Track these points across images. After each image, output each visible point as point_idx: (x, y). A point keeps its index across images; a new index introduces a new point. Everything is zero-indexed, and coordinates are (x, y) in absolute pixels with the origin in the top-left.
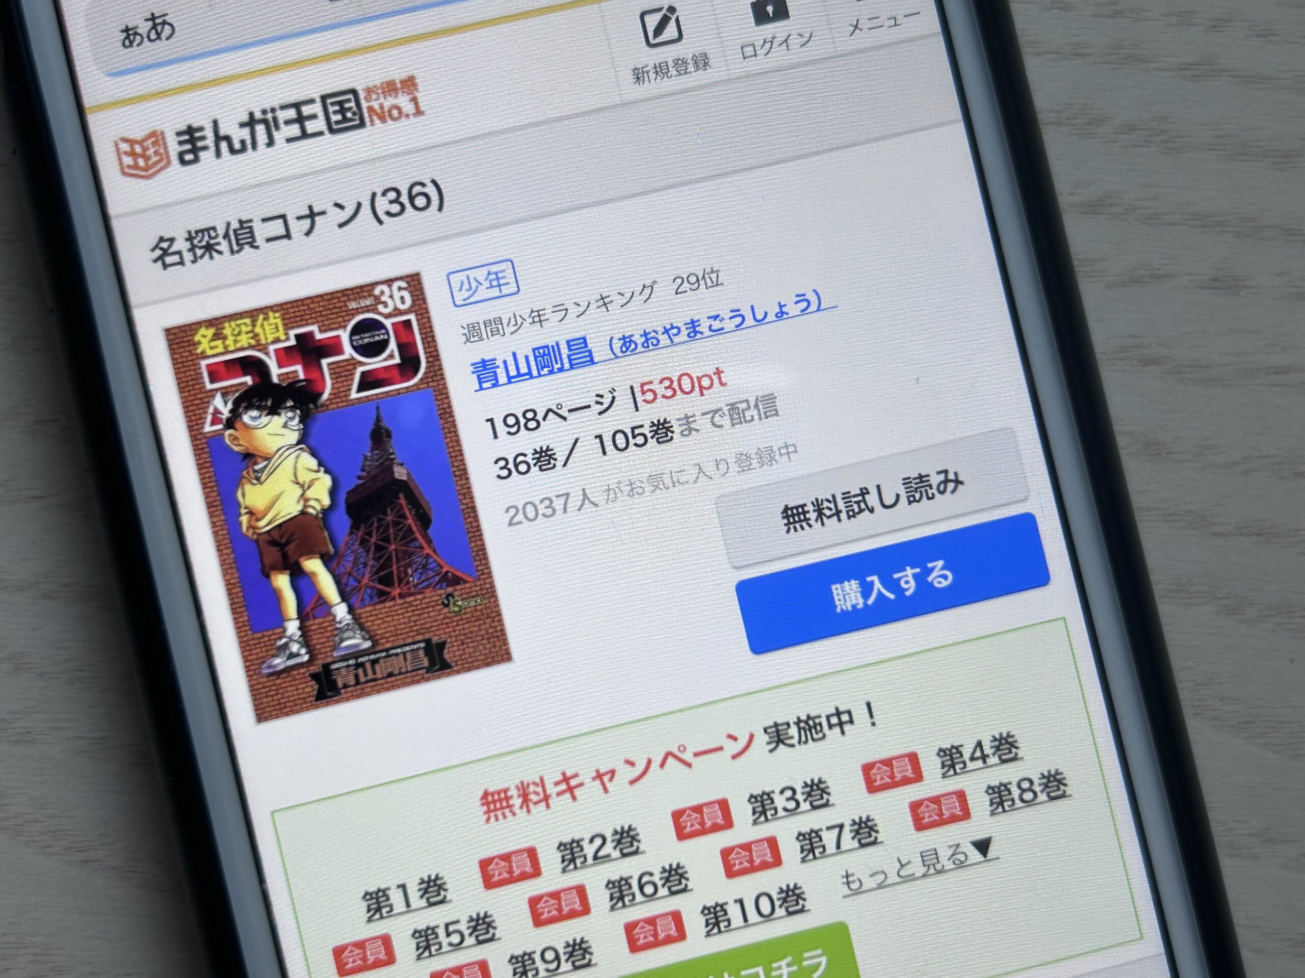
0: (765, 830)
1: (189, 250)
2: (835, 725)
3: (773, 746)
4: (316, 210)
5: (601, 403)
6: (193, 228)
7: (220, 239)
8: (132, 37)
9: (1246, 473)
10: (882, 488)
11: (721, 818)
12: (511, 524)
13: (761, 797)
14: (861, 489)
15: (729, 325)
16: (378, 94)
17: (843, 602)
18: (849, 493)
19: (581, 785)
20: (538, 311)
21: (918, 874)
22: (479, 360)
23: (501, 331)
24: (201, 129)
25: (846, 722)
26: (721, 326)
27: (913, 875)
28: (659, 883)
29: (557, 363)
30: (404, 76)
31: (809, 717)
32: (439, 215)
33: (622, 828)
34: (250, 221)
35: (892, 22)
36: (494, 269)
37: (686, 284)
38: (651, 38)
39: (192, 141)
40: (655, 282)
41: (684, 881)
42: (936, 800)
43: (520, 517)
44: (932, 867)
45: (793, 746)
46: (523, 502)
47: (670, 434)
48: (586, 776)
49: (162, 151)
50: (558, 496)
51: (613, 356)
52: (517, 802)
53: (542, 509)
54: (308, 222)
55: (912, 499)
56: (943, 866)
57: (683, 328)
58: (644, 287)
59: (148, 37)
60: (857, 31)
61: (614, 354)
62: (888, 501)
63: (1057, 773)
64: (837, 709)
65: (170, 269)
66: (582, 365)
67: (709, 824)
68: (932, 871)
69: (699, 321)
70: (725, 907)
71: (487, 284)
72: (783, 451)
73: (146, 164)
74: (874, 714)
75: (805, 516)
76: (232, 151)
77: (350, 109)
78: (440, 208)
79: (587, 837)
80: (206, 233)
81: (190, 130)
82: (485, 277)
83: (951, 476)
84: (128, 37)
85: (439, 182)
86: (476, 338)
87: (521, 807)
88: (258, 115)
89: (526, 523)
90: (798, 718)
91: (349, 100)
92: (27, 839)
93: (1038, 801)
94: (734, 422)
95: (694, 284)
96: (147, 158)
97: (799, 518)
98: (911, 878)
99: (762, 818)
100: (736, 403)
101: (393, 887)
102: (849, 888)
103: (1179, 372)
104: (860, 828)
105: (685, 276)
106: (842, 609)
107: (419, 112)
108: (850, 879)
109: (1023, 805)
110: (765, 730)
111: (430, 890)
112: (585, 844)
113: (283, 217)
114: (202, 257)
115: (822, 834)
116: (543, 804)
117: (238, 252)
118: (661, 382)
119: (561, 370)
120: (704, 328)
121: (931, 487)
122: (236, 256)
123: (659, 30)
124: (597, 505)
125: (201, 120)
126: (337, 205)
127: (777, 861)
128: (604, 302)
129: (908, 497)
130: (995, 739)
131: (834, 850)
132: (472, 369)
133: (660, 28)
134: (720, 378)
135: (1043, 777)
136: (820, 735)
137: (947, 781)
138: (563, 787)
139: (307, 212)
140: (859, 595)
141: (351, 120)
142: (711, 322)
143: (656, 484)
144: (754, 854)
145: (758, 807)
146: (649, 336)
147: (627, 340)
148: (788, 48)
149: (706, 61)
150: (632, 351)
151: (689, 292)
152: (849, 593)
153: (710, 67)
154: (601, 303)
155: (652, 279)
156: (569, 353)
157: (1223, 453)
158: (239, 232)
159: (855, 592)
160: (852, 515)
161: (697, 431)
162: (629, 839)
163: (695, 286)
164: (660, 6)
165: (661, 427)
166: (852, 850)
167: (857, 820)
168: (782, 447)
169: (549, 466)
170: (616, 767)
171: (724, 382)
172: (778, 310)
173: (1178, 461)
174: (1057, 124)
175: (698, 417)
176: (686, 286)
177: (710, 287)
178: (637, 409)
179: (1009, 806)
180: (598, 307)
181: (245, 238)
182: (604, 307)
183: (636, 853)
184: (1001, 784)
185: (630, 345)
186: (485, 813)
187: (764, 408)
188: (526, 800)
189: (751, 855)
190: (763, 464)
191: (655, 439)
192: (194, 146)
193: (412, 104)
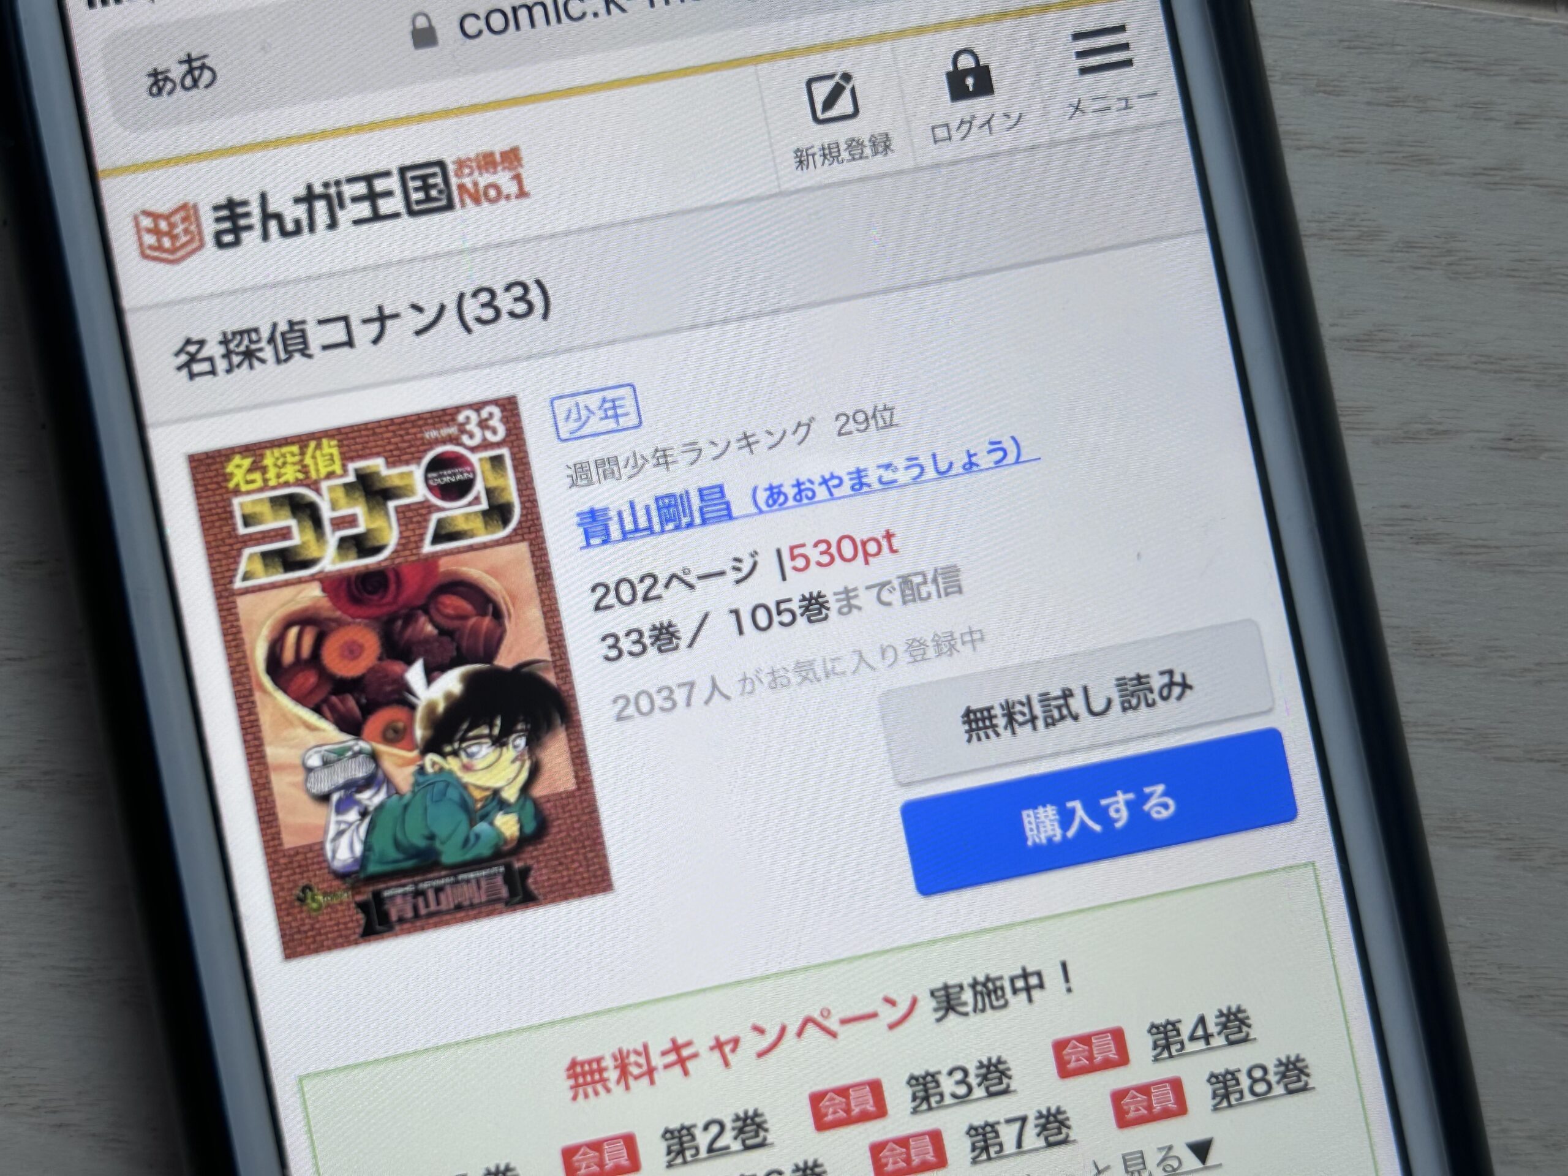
0: (927, 1122)
1: (224, 356)
2: (1021, 990)
3: (941, 1013)
4: (387, 311)
5: (738, 569)
6: (229, 331)
8: (161, 84)
9: (1539, 682)
10: (1091, 693)
11: (871, 1102)
12: (619, 718)
13: (924, 1078)
14: (1064, 691)
15: (904, 477)
16: (470, 167)
17: (1035, 832)
18: (1047, 694)
19: (695, 1056)
20: (664, 451)
22: (588, 510)
23: (617, 475)
24: (245, 203)
25: (1035, 987)
26: (893, 478)
29: (685, 515)
30: (506, 147)
31: (988, 979)
32: (543, 324)
33: (746, 1113)
34: (303, 322)
35: (1123, 104)
36: (610, 394)
37: (851, 421)
38: (819, 112)
39: (233, 218)
40: (812, 419)
42: (1145, 1090)
43: (631, 710)
45: (966, 1014)
46: (636, 691)
47: (824, 611)
48: (702, 1044)
49: (193, 228)
50: (680, 685)
51: (756, 511)
52: (612, 1075)
53: (658, 701)
54: (375, 328)
55: (1126, 705)
57: (846, 478)
58: (799, 425)
59: (182, 84)
60: (1078, 113)
61: (758, 507)
62: (1098, 706)
63: (1298, 1059)
64: (1024, 969)
65: (197, 379)
66: (718, 519)
67: (856, 1111)
69: (865, 470)
71: (600, 414)
72: (967, 638)
73: (173, 244)
74: (1071, 977)
75: (991, 721)
76: (284, 233)
77: (435, 186)
78: (545, 316)
79: (701, 1124)
80: (246, 336)
81: (231, 204)
82: (598, 404)
83: (1178, 678)
84: (156, 83)
85: (546, 283)
86: (585, 482)
87: (618, 1082)
88: (318, 189)
89: (638, 718)
90: (975, 979)
91: (434, 175)
93: (1273, 1094)
94: (907, 598)
95: (860, 423)
96: (174, 238)
97: (984, 723)
100: (909, 575)
103: (1461, 553)
104: (1048, 1122)
105: (851, 414)
106: (1034, 841)
107: (522, 194)
109: (1253, 1098)
110: (932, 994)
112: (698, 1132)
113: (345, 319)
114: (239, 365)
115: (999, 1128)
116: (645, 1080)
117: (286, 360)
118: (816, 545)
119: (690, 525)
120: (872, 479)
121: (1151, 691)
122: (283, 366)
123: (829, 103)
124: (727, 698)
125: (245, 191)
126: (414, 307)
127: (941, 1162)
128: (748, 441)
129: (1122, 703)
130: (1221, 1014)
131: (1014, 1150)
132: (576, 519)
133: (830, 101)
134: (890, 543)
135: (1281, 1063)
136: (1002, 1002)
137: (1159, 1066)
138: (672, 1057)
139: (374, 313)
140: (1056, 825)
141: (436, 199)
142: (881, 471)
143: (804, 674)
144: (913, 1152)
145: (919, 1091)
146: (803, 487)
147: (775, 490)
148: (991, 133)
149: (888, 143)
150: (781, 505)
151: (855, 433)
152: (1043, 822)
153: (892, 151)
154: (744, 442)
155: (809, 415)
156: (701, 505)
157: (1512, 657)
158: (289, 336)
159: (1051, 820)
160: (1051, 723)
161: (859, 608)
162: (754, 1127)
163: (863, 427)
164: (831, 72)
165: (813, 601)
166: (1036, 1150)
167: (1045, 1112)
168: (965, 633)
169: (671, 646)
170: (741, 1035)
171: (895, 548)
172: (966, 460)
173: (1457, 666)
174: (1321, 236)
175: (861, 592)
176: (851, 426)
177: (882, 428)
178: (784, 578)
179: (1237, 1100)
180: (740, 448)
181: (295, 343)
182: (747, 450)
183: (762, 1145)
184: (1228, 1072)
185: (778, 498)
186: (572, 1088)
187: (945, 583)
188: (624, 1073)
189: (908, 1153)
190: (940, 655)
191: (805, 617)
192: (234, 223)
193: (515, 182)
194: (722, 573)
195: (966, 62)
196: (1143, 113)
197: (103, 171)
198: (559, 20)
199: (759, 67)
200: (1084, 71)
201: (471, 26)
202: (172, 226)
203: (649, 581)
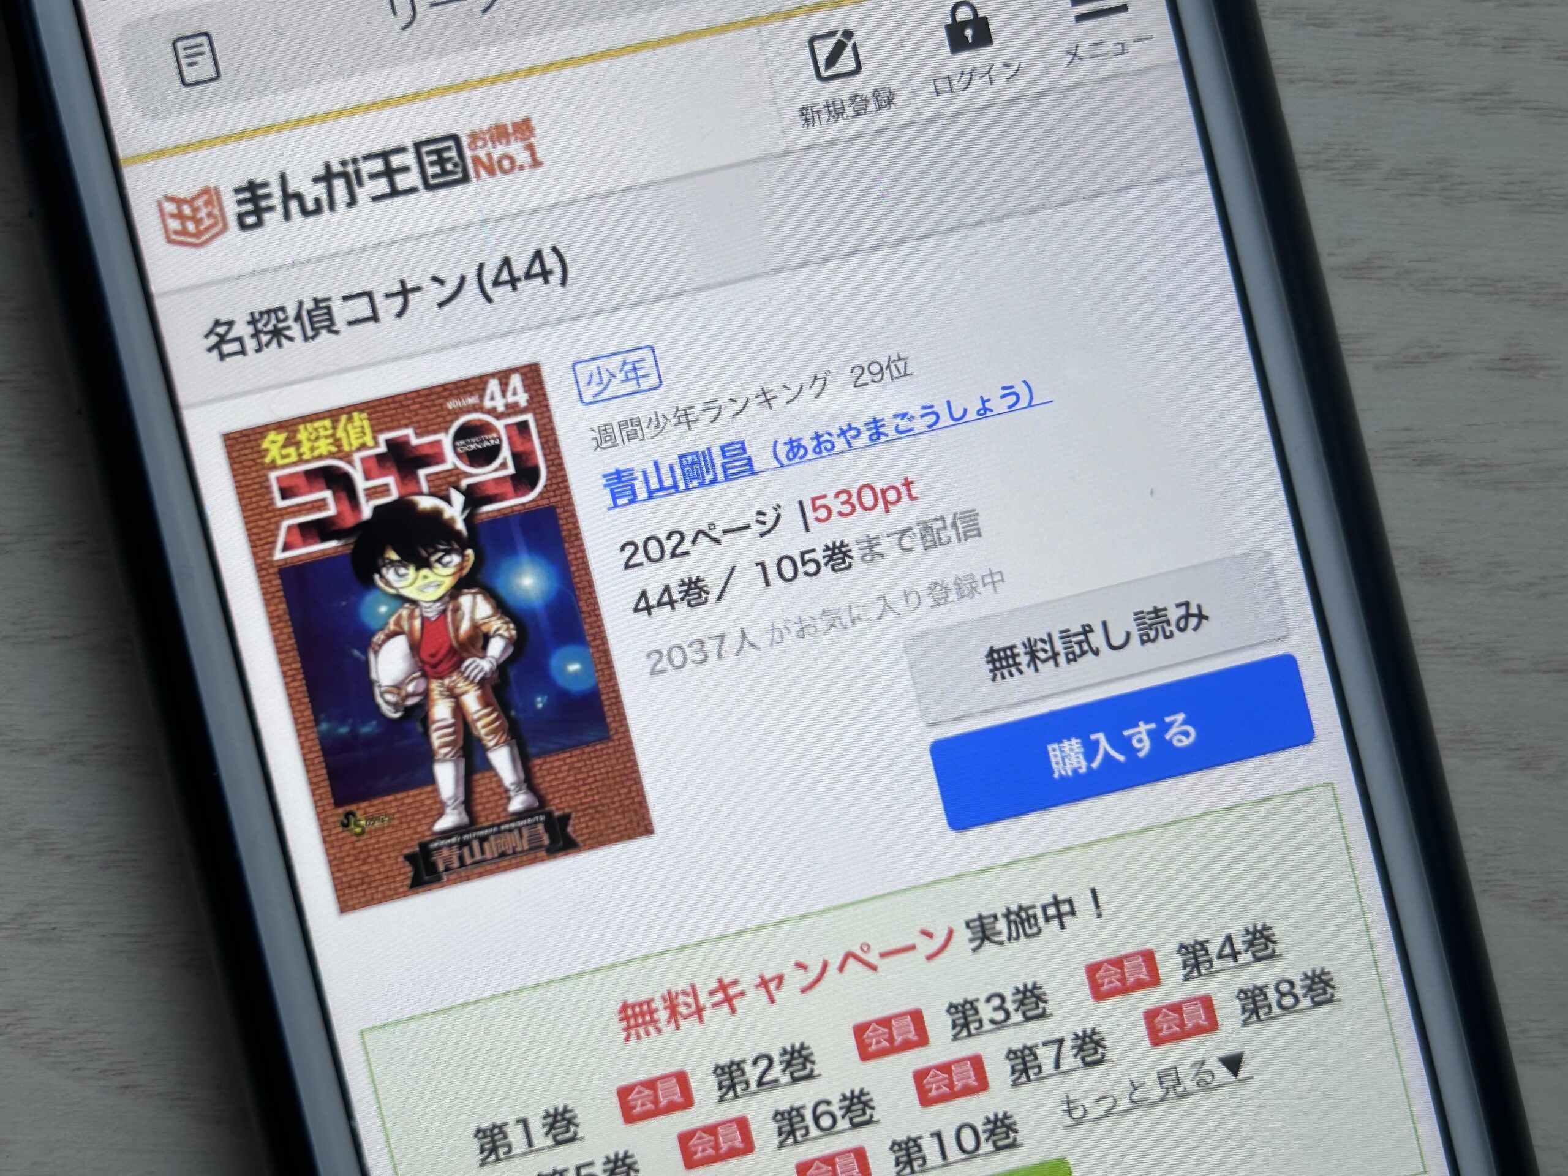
0: (968, 1047)
1: (253, 336)
2: (1053, 917)
3: (976, 943)
4: (410, 285)
5: (763, 523)
6: (258, 308)
7: (290, 322)
9: (1543, 595)
10: (1109, 625)
11: (914, 1033)
12: (653, 672)
13: (963, 1006)
14: (1083, 627)
15: (920, 425)
16: (484, 140)
17: (1061, 765)
18: (1068, 631)
20: (685, 410)
21: (1155, 1098)
22: (613, 471)
23: (640, 435)
24: (265, 185)
25: (1066, 914)
26: (909, 427)
27: (1149, 1099)
28: (839, 1114)
29: (708, 472)
30: (517, 118)
31: (1021, 908)
32: (562, 289)
33: (793, 1047)
34: (328, 299)
35: (1120, 49)
36: (631, 357)
37: (867, 375)
38: (822, 68)
39: (255, 199)
40: (829, 373)
41: (868, 1111)
42: (1176, 1008)
43: (664, 664)
44: (1171, 1089)
45: (1001, 943)
46: (667, 646)
47: (848, 560)
48: (748, 982)
49: (216, 212)
50: (711, 638)
51: (776, 464)
52: (663, 1015)
53: (691, 654)
54: (399, 300)
55: (1145, 638)
56: (1185, 1089)
57: (863, 429)
58: (816, 378)
60: (1076, 60)
61: (779, 461)
62: (1117, 641)
63: (1323, 973)
64: (1055, 898)
65: (228, 359)
66: (740, 475)
67: (899, 1040)
68: (1171, 1094)
69: (882, 420)
70: (919, 1141)
71: (622, 376)
72: (988, 580)
73: (197, 227)
74: (1101, 903)
75: (1014, 660)
76: (305, 212)
77: (450, 159)
78: (564, 283)
79: (750, 1059)
80: (273, 316)
81: (252, 186)
82: (619, 366)
83: (1194, 610)
85: (562, 251)
86: (609, 444)
87: (669, 1022)
88: (336, 168)
89: (672, 671)
90: (1008, 909)
91: (448, 149)
92: (53, 1060)
93: (1300, 1006)
94: (928, 544)
95: (876, 374)
96: (198, 222)
97: (1007, 662)
98: (1147, 1103)
99: (965, 1033)
100: (929, 521)
101: (512, 1122)
102: (1071, 1116)
103: (1464, 473)
104: (1084, 1043)
105: (865, 366)
106: (1061, 775)
107: (536, 163)
108: (1072, 1106)
109: (1281, 1012)
110: (968, 925)
111: (558, 1125)
112: (747, 1066)
113: (369, 294)
114: (268, 344)
115: (1036, 1050)
116: (695, 1018)
117: (313, 337)
118: (837, 495)
119: (714, 482)
120: (889, 429)
121: (1168, 623)
122: (311, 343)
123: (832, 60)
124: (757, 648)
125: (265, 173)
126: (436, 279)
127: (983, 1085)
128: (766, 397)
129: (1141, 636)
130: (1248, 932)
131: (1052, 1071)
132: (604, 481)
133: (833, 58)
134: (909, 491)
135: (1306, 977)
136: (1035, 930)
137: (1188, 985)
138: (720, 996)
139: (397, 288)
140: (1081, 757)
141: (451, 173)
142: (898, 420)
143: (831, 622)
144: (955, 1077)
145: (959, 1019)
146: (821, 439)
147: (795, 444)
148: (991, 83)
149: (891, 98)
150: (801, 458)
151: (870, 384)
152: (1069, 755)
153: (895, 105)
154: (763, 398)
155: (825, 370)
156: (723, 461)
157: (1517, 571)
158: (314, 313)
159: (1077, 753)
160: (1072, 658)
161: (882, 555)
162: (801, 1060)
163: (879, 377)
164: (833, 29)
165: (837, 551)
166: (1075, 1070)
167: (1080, 1034)
168: (986, 575)
169: (699, 601)
170: (784, 972)
171: (914, 495)
172: (981, 407)
173: (1462, 583)
174: (1316, 168)
175: (883, 540)
176: (867, 377)
177: (897, 377)
178: (807, 530)
179: (1265, 1014)
180: (759, 404)
181: (321, 320)
182: (766, 404)
183: (810, 1076)
184: (1256, 988)
185: (798, 451)
186: (624, 1030)
187: (964, 527)
188: (674, 1013)
189: (951, 1078)
190: (962, 597)
191: (829, 566)
192: (256, 205)
193: (528, 154)
194: (747, 527)
195: (964, 14)
196: (1139, 56)
197: (127, 159)
199: (762, 28)
200: (1080, 18)
203: (676, 538)
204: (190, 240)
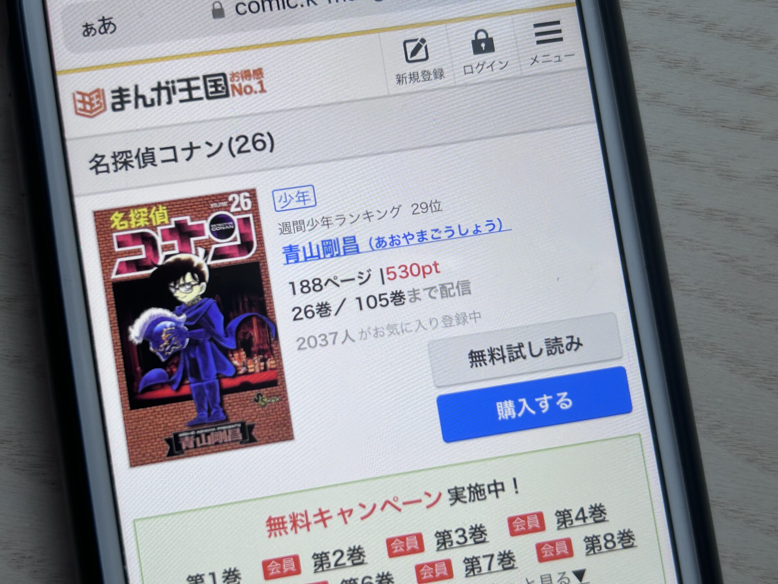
0: (444, 555)
1: (113, 164)
2: (493, 491)
3: (453, 501)
4: (194, 145)
5: (361, 278)
6: (117, 150)
7: (133, 159)
8: (89, 30)
10: (532, 345)
11: (417, 545)
12: (299, 349)
13: (443, 533)
15: (444, 236)
16: (238, 77)
17: (503, 413)
18: (511, 345)
19: (330, 517)
20: (327, 218)
22: (288, 245)
23: (303, 229)
24: (127, 90)
25: (500, 490)
26: (439, 236)
29: (336, 250)
31: (477, 485)
32: (270, 154)
33: (354, 547)
34: (153, 149)
35: (557, 59)
36: (302, 190)
37: (419, 209)
38: (409, 57)
39: (121, 97)
40: (400, 206)
42: (553, 543)
43: (305, 345)
45: (465, 502)
46: (308, 335)
47: (402, 300)
48: (334, 512)
49: (102, 101)
50: (330, 334)
51: (371, 249)
52: (289, 525)
53: (319, 340)
54: (189, 152)
55: (550, 352)
57: (416, 235)
58: (394, 208)
59: (100, 31)
60: (536, 63)
61: (371, 247)
62: (535, 352)
63: (629, 531)
64: (495, 481)
65: (100, 174)
66: (352, 253)
67: (409, 548)
69: (425, 232)
71: (297, 199)
72: (472, 316)
73: (91, 108)
74: (518, 486)
75: (483, 357)
76: (146, 105)
77: (220, 85)
78: (271, 151)
79: (332, 552)
80: (125, 154)
81: (120, 90)
82: (296, 193)
83: (575, 340)
84: (86, 30)
85: (273, 135)
86: (287, 232)
87: (292, 529)
88: (163, 84)
89: (309, 349)
90: (470, 485)
91: (220, 80)
93: (616, 548)
94: (443, 295)
95: (424, 209)
96: (92, 105)
97: (479, 358)
99: (443, 547)
100: (445, 284)
101: (207, 574)
104: (504, 558)
105: (419, 204)
106: (502, 418)
107: (263, 91)
109: (606, 550)
110: (449, 491)
111: (230, 577)
112: (330, 556)
113: (173, 148)
114: (121, 168)
115: (479, 559)
116: (305, 529)
117: (144, 167)
118: (400, 267)
119: (338, 255)
120: (428, 236)
121: (562, 345)
122: (142, 169)
123: (414, 53)
124: (353, 341)
126: (208, 143)
127: (450, 575)
128: (368, 216)
129: (548, 351)
130: (592, 507)
131: (486, 571)
132: (283, 251)
134: (436, 268)
135: (620, 533)
136: (483, 497)
137: (560, 532)
138: (319, 518)
139: (189, 146)
140: (513, 410)
141: (220, 92)
142: (433, 232)
143: (391, 330)
144: (436, 570)
145: (441, 540)
146: (394, 239)
147: (381, 240)
148: (492, 70)
149: (442, 73)
150: (383, 247)
151: (421, 213)
152: (507, 408)
153: (444, 77)
154: (366, 216)
155: (399, 204)
156: (344, 245)
158: (145, 155)
159: (511, 408)
160: (512, 359)
161: (420, 299)
162: (358, 554)
164: (416, 38)
165: (397, 295)
166: (498, 571)
167: (502, 553)
168: (471, 314)
169: (326, 314)
170: (353, 508)
171: (438, 270)
172: (475, 229)
175: (421, 291)
177: (435, 211)
178: (383, 283)
179: (598, 550)
180: (364, 219)
181: (148, 159)
182: (368, 219)
183: (362, 563)
184: (594, 536)
185: (382, 243)
186: (269, 531)
187: (462, 289)
188: (295, 525)
189: (434, 570)
190: (459, 324)
191: (393, 302)
192: (122, 100)
193: (259, 85)
194: (353, 279)
195: (481, 36)
196: (567, 64)
197: (58, 72)
198: (284, 7)
199: (381, 34)
200: (539, 42)
201: (241, 9)
202: (91, 99)
204: (87, 114)
